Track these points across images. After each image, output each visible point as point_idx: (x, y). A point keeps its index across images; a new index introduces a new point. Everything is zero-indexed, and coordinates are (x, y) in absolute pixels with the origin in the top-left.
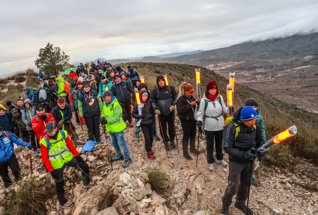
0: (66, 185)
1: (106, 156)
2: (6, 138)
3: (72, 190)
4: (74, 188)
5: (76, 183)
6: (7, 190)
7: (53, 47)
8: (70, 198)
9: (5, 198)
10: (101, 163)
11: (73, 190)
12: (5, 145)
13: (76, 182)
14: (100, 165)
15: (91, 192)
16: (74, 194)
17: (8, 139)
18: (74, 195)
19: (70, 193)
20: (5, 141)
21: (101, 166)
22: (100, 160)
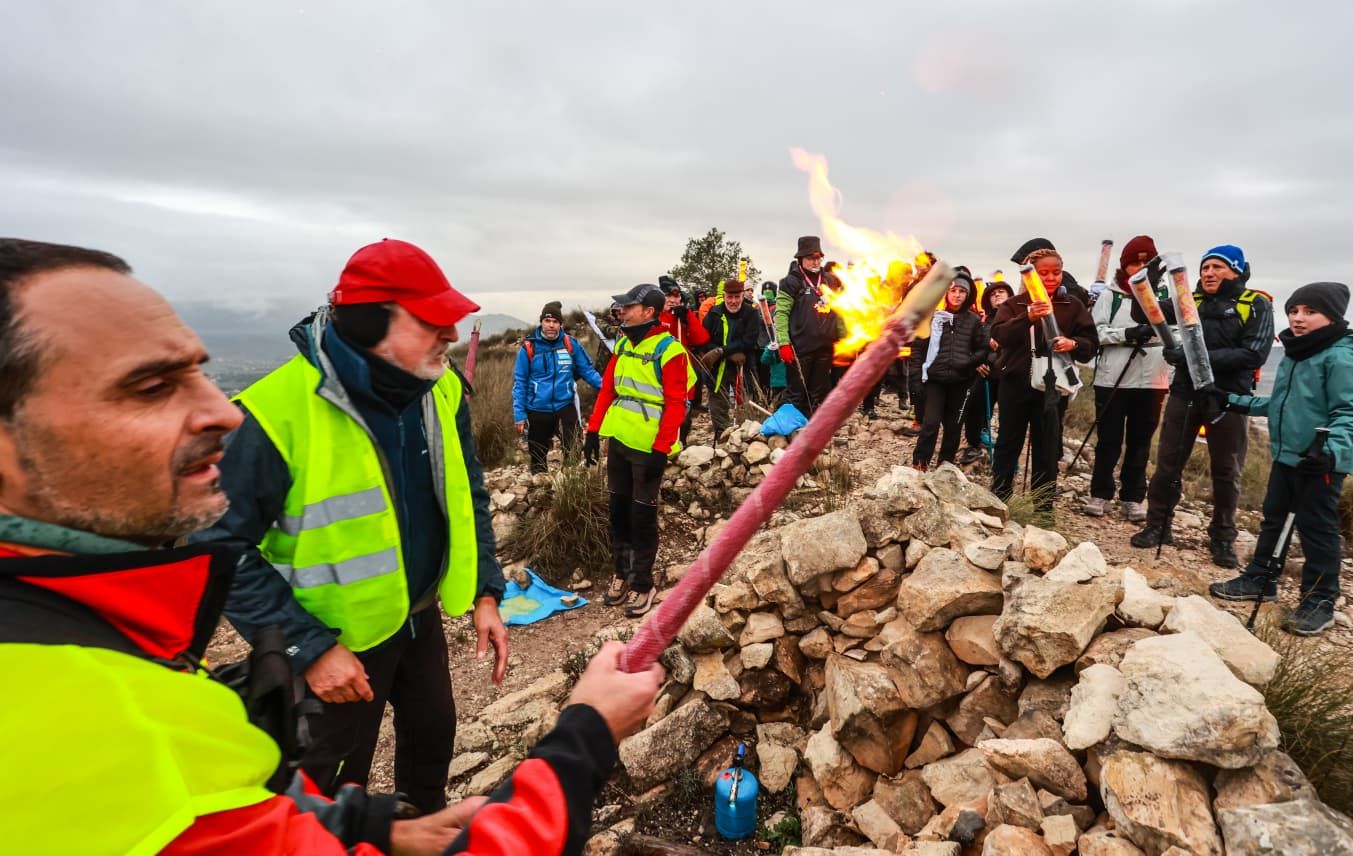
0: (689, 511)
1: (830, 468)
2: (565, 351)
3: (702, 529)
4: (709, 525)
5: (717, 516)
6: (535, 479)
7: (724, 241)
8: (692, 547)
9: (525, 499)
10: (811, 483)
11: (705, 530)
12: (557, 368)
13: (719, 512)
14: (803, 485)
15: (762, 541)
16: (705, 540)
17: (568, 357)
18: (706, 543)
19: (695, 535)
20: (561, 357)
21: (806, 490)
22: (808, 475)
